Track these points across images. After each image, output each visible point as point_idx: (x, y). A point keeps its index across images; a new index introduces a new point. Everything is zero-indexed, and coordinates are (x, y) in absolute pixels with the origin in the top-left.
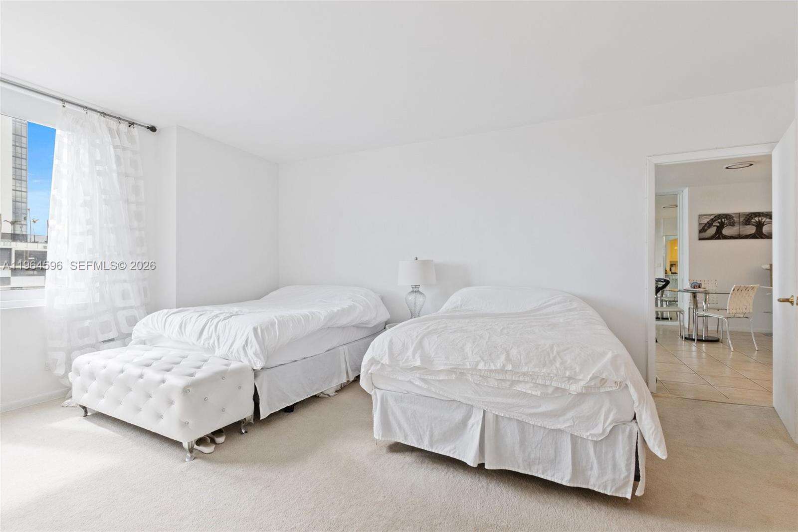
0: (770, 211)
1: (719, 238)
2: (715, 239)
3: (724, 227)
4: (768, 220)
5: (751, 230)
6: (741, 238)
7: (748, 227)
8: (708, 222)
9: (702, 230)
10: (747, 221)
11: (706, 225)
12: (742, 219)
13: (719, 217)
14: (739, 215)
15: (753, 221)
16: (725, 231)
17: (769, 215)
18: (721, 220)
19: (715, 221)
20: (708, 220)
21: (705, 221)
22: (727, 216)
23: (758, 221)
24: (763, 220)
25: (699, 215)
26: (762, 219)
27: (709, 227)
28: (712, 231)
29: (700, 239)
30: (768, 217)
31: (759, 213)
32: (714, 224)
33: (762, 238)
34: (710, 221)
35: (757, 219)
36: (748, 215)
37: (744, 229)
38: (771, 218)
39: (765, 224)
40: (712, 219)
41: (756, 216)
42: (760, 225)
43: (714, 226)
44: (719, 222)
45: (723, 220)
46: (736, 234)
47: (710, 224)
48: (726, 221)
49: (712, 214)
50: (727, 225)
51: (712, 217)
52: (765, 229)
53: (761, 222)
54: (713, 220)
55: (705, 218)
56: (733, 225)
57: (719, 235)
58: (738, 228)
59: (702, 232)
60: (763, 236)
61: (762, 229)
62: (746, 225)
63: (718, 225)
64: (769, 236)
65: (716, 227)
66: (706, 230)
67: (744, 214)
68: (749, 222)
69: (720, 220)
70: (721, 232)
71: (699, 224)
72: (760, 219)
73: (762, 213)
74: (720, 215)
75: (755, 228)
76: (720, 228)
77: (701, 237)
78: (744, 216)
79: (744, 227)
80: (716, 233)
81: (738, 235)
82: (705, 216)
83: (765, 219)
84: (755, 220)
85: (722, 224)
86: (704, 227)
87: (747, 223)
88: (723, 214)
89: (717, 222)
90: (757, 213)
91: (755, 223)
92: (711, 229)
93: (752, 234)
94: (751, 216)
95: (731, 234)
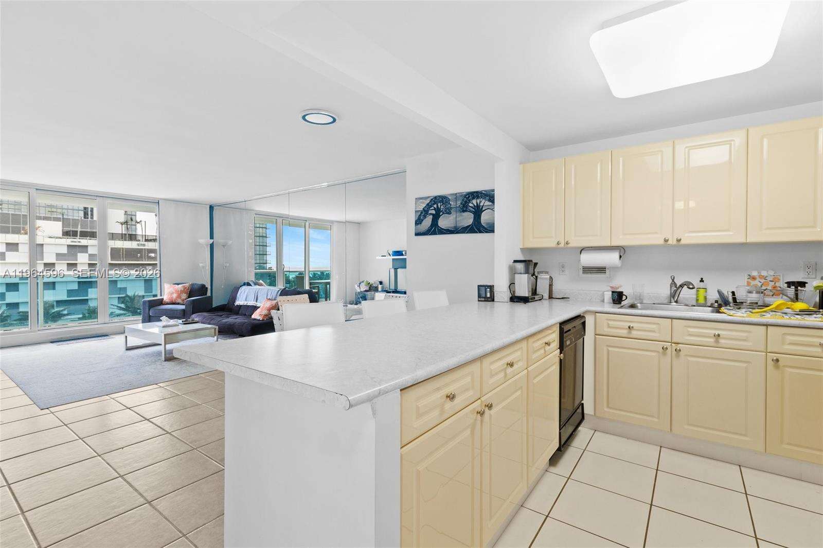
0: (493, 188)
1: (434, 233)
2: (430, 235)
3: (439, 216)
4: (487, 203)
5: (467, 219)
6: (458, 233)
7: (466, 214)
8: (424, 209)
9: (418, 222)
10: (464, 206)
11: (422, 213)
12: (459, 203)
13: (435, 200)
14: (456, 196)
15: (470, 205)
16: (443, 222)
17: (487, 195)
18: (437, 206)
19: (431, 206)
21: (421, 207)
22: (443, 199)
23: (475, 205)
24: (482, 204)
25: (416, 199)
26: (480, 202)
27: (425, 217)
28: (428, 222)
29: (417, 234)
30: (488, 198)
31: (477, 192)
32: (430, 212)
33: (480, 232)
34: (425, 207)
35: (474, 202)
36: (465, 196)
37: (461, 218)
38: (492, 200)
39: (483, 209)
40: (428, 204)
41: (473, 198)
42: (478, 211)
43: (431, 214)
44: (435, 209)
45: (439, 204)
46: (453, 225)
47: (425, 212)
48: (442, 207)
49: (429, 197)
50: (443, 213)
51: (428, 201)
52: (485, 218)
53: (480, 206)
54: (429, 206)
55: (422, 203)
56: (449, 213)
57: (435, 230)
58: (455, 216)
59: (418, 224)
60: (481, 229)
61: (480, 219)
62: (464, 211)
63: (434, 212)
64: (490, 229)
65: (431, 216)
66: (423, 220)
67: (461, 195)
68: (467, 207)
69: (435, 206)
70: (437, 224)
71: (416, 212)
72: (478, 201)
73: (481, 193)
74: (435, 197)
75: (472, 215)
76: (436, 218)
77: (418, 232)
78: (462, 198)
79: (461, 215)
80: (432, 225)
81: (455, 227)
82: (421, 200)
83: (483, 201)
84: (473, 203)
85: (438, 210)
86: (420, 215)
87: (464, 208)
88: (439, 196)
89: (433, 208)
90: (474, 192)
91: (473, 208)
92: (426, 219)
93: (470, 225)
94: (469, 197)
95: (447, 226)
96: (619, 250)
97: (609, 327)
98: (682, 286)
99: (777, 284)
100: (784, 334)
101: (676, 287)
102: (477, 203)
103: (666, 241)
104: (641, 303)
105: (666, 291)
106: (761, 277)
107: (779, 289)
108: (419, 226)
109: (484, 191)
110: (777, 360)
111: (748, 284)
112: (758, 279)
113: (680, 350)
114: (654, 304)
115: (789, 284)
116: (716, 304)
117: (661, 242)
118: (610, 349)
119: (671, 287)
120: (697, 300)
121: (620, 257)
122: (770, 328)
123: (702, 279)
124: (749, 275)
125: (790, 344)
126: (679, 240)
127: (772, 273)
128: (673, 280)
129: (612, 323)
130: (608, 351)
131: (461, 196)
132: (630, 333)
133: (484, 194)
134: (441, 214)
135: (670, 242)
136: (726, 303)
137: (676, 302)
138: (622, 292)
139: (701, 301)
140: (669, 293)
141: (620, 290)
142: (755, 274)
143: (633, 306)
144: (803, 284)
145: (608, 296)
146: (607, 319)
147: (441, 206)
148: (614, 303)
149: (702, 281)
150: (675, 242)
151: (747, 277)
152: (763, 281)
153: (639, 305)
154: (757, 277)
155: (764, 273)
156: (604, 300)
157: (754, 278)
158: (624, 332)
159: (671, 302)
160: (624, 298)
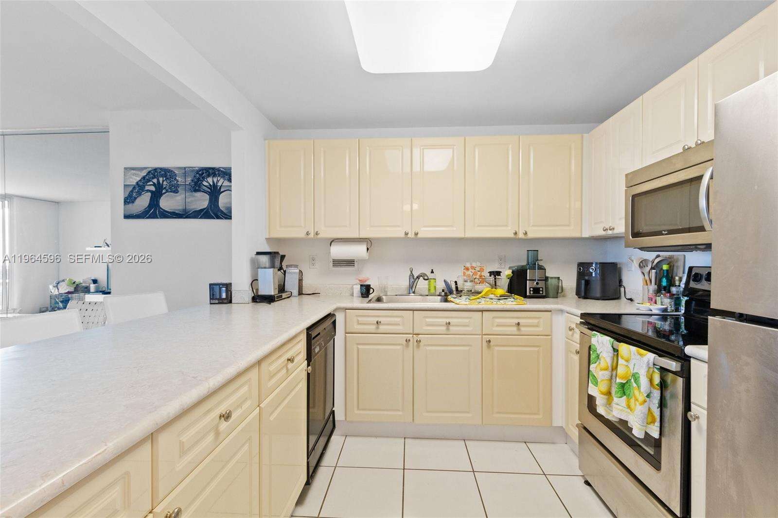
0: (230, 166)
1: (154, 216)
2: (148, 218)
3: (161, 195)
4: (226, 183)
5: (202, 201)
6: (188, 217)
7: (199, 195)
8: (137, 183)
9: (129, 200)
10: (196, 184)
11: (134, 188)
12: (189, 180)
13: (155, 173)
14: (185, 171)
15: (205, 183)
16: (167, 202)
17: (226, 174)
18: (158, 180)
19: (149, 181)
20: (138, 179)
21: (134, 180)
22: (167, 173)
23: (212, 184)
24: (219, 184)
25: (125, 169)
26: (218, 181)
27: (139, 194)
28: (144, 201)
29: (127, 217)
31: (213, 169)
32: (147, 188)
33: (218, 218)
34: (140, 180)
35: (210, 180)
36: (197, 172)
37: (193, 199)
38: (230, 180)
39: (222, 190)
40: (144, 178)
41: (209, 176)
42: (215, 193)
43: (148, 191)
44: (154, 185)
45: (161, 179)
46: (181, 208)
47: (140, 188)
48: (165, 183)
49: (145, 168)
50: (167, 191)
51: (144, 173)
52: (222, 200)
53: (217, 186)
54: (145, 180)
55: (134, 174)
56: (176, 192)
57: (154, 211)
58: (183, 196)
59: (129, 203)
60: (219, 214)
62: (196, 191)
63: (153, 188)
64: (227, 216)
65: (149, 194)
66: (135, 199)
67: (192, 169)
68: (199, 187)
69: (155, 181)
70: (158, 205)
71: (125, 186)
72: (215, 180)
73: (218, 170)
74: (155, 170)
75: (208, 197)
76: (156, 196)
77: (128, 214)
78: (193, 174)
79: (194, 196)
80: (150, 206)
81: (185, 210)
82: (134, 172)
83: (222, 180)
84: (208, 182)
85: (159, 187)
86: (132, 191)
87: (196, 186)
88: (161, 169)
89: (151, 183)
90: (210, 168)
91: (208, 188)
92: (142, 197)
93: (204, 209)
94: (203, 174)
95: (173, 208)
96: (366, 243)
97: (359, 323)
98: (418, 277)
99: (483, 274)
100: (493, 318)
101: (414, 279)
102: (213, 182)
103: (406, 234)
104: (386, 295)
105: (405, 283)
106: (473, 268)
107: (483, 277)
108: (130, 205)
109: (223, 168)
110: (489, 341)
111: (464, 273)
112: (470, 270)
113: (420, 341)
114: (396, 295)
115: (491, 273)
116: (443, 293)
117: (403, 235)
118: (360, 347)
119: (410, 279)
120: (429, 290)
121: (368, 249)
122: (484, 313)
123: (432, 270)
124: (465, 266)
125: (498, 326)
126: (416, 234)
127: (478, 264)
128: (411, 273)
129: (360, 319)
130: (358, 348)
131: (193, 171)
132: (378, 328)
133: (221, 171)
134: (164, 191)
135: (409, 236)
136: (451, 292)
137: (414, 292)
138: (369, 285)
139: (432, 291)
140: (408, 284)
141: (367, 283)
142: (468, 265)
143: (379, 300)
144: (498, 273)
145: (357, 289)
146: (357, 316)
147: (163, 181)
148: (363, 297)
149: (432, 272)
150: (413, 236)
151: (463, 268)
152: (473, 271)
153: (384, 297)
154: (470, 268)
155: (474, 265)
156: (353, 294)
157: (467, 269)
158: (372, 328)
159: (410, 293)
160: (371, 291)
